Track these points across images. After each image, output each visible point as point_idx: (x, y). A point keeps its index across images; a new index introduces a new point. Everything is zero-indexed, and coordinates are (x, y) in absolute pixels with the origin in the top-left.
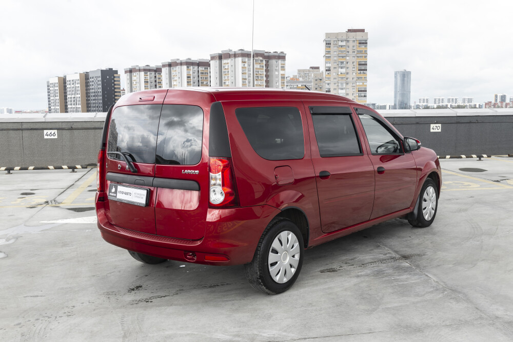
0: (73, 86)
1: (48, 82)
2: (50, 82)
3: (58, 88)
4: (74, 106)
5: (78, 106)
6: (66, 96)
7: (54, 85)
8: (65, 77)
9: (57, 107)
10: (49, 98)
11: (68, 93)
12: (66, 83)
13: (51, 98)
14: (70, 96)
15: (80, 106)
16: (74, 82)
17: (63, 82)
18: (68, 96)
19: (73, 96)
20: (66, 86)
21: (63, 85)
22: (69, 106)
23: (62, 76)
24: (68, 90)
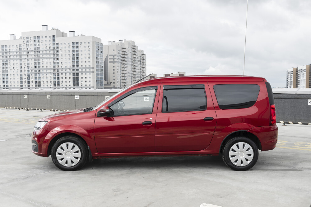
0: (302, 73)
1: (287, 71)
2: (289, 71)
3: (292, 75)
4: (301, 85)
5: (304, 85)
6: (297, 79)
7: (290, 73)
8: (297, 68)
9: (291, 86)
10: (287, 81)
11: (298, 77)
12: (298, 71)
13: (288, 80)
14: (300, 79)
15: (305, 85)
16: (302, 70)
17: (296, 71)
18: (298, 79)
19: (301, 79)
20: (297, 73)
21: (296, 72)
22: (298, 85)
23: (296, 67)
24: (299, 75)
